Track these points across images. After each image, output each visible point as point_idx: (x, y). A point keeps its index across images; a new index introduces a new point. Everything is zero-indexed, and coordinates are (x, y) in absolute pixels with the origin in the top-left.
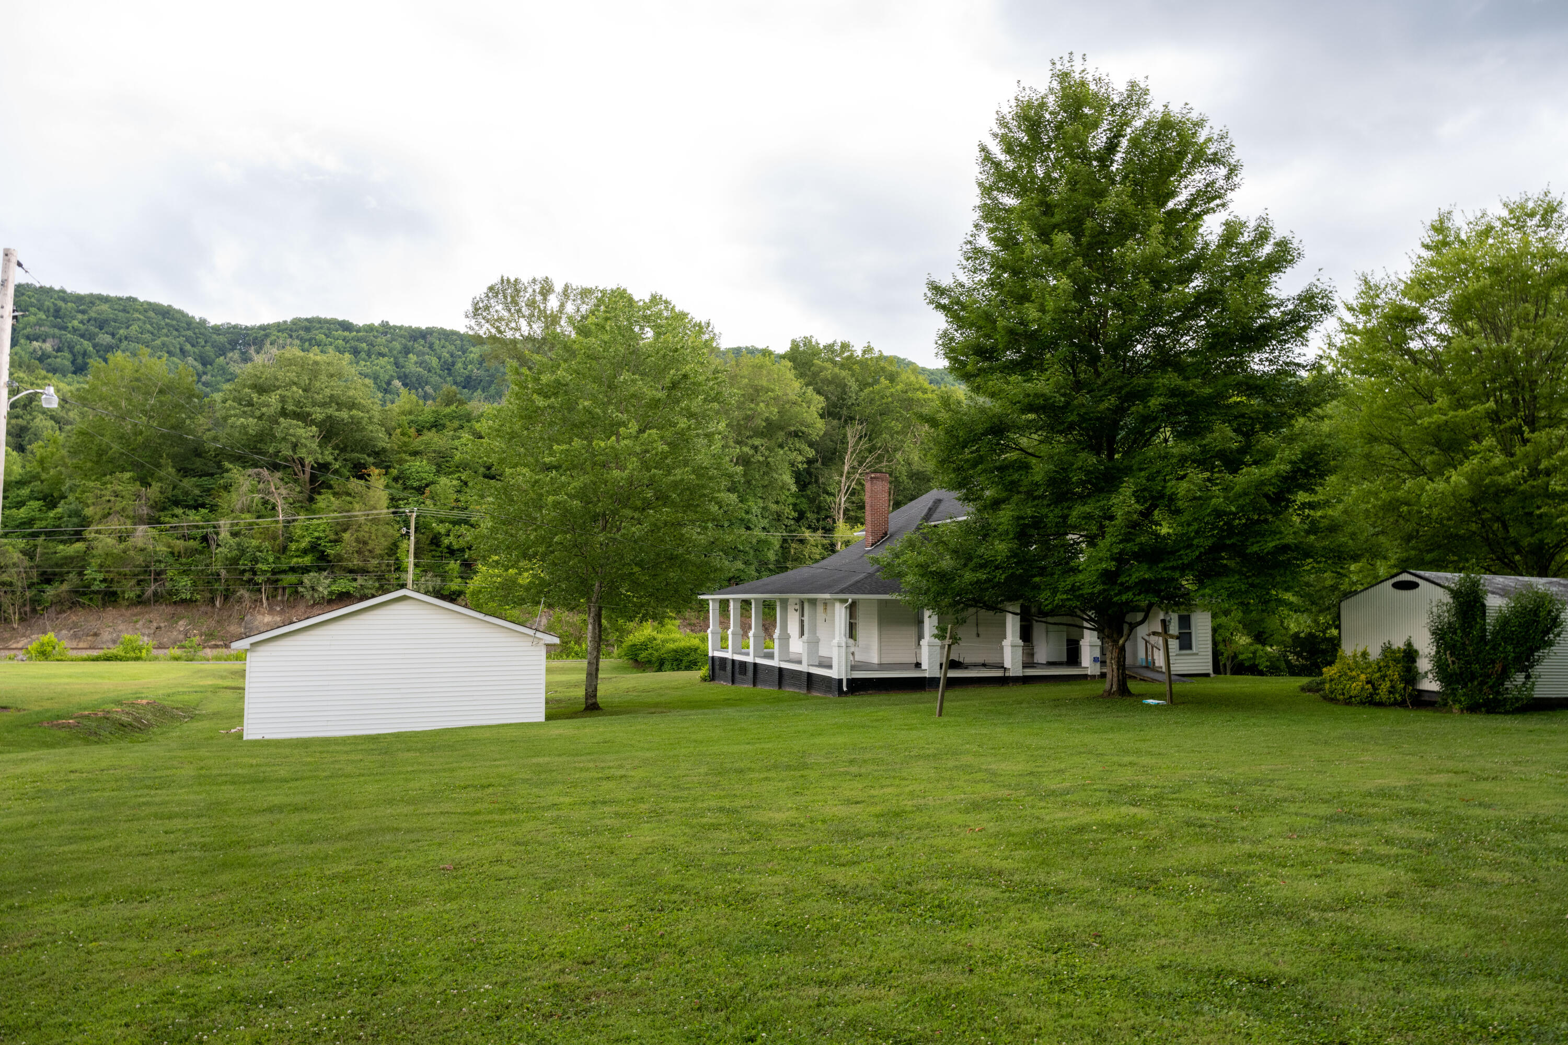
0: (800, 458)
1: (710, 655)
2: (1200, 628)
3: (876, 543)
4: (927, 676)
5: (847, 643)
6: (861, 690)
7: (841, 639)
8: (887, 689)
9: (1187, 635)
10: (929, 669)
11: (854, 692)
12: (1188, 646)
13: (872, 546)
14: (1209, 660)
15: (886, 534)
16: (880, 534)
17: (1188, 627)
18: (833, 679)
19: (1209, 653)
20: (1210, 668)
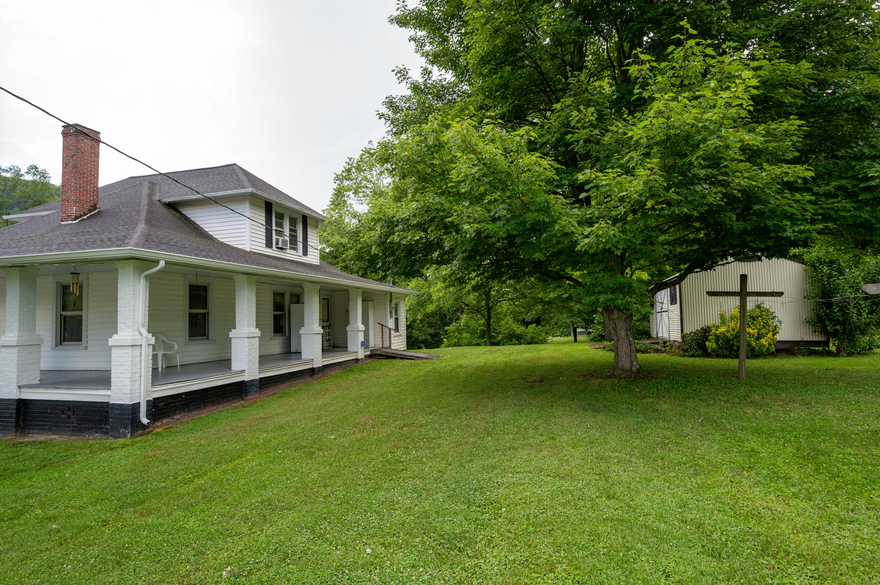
2: (402, 314)
3: (81, 216)
4: (246, 380)
5: (148, 339)
6: (163, 418)
7: (137, 333)
8: (199, 408)
9: (397, 320)
10: (248, 369)
11: (159, 424)
12: (397, 329)
13: (75, 219)
14: (405, 340)
15: (94, 207)
16: (87, 206)
17: (396, 314)
18: (113, 404)
19: (405, 334)
20: (405, 345)
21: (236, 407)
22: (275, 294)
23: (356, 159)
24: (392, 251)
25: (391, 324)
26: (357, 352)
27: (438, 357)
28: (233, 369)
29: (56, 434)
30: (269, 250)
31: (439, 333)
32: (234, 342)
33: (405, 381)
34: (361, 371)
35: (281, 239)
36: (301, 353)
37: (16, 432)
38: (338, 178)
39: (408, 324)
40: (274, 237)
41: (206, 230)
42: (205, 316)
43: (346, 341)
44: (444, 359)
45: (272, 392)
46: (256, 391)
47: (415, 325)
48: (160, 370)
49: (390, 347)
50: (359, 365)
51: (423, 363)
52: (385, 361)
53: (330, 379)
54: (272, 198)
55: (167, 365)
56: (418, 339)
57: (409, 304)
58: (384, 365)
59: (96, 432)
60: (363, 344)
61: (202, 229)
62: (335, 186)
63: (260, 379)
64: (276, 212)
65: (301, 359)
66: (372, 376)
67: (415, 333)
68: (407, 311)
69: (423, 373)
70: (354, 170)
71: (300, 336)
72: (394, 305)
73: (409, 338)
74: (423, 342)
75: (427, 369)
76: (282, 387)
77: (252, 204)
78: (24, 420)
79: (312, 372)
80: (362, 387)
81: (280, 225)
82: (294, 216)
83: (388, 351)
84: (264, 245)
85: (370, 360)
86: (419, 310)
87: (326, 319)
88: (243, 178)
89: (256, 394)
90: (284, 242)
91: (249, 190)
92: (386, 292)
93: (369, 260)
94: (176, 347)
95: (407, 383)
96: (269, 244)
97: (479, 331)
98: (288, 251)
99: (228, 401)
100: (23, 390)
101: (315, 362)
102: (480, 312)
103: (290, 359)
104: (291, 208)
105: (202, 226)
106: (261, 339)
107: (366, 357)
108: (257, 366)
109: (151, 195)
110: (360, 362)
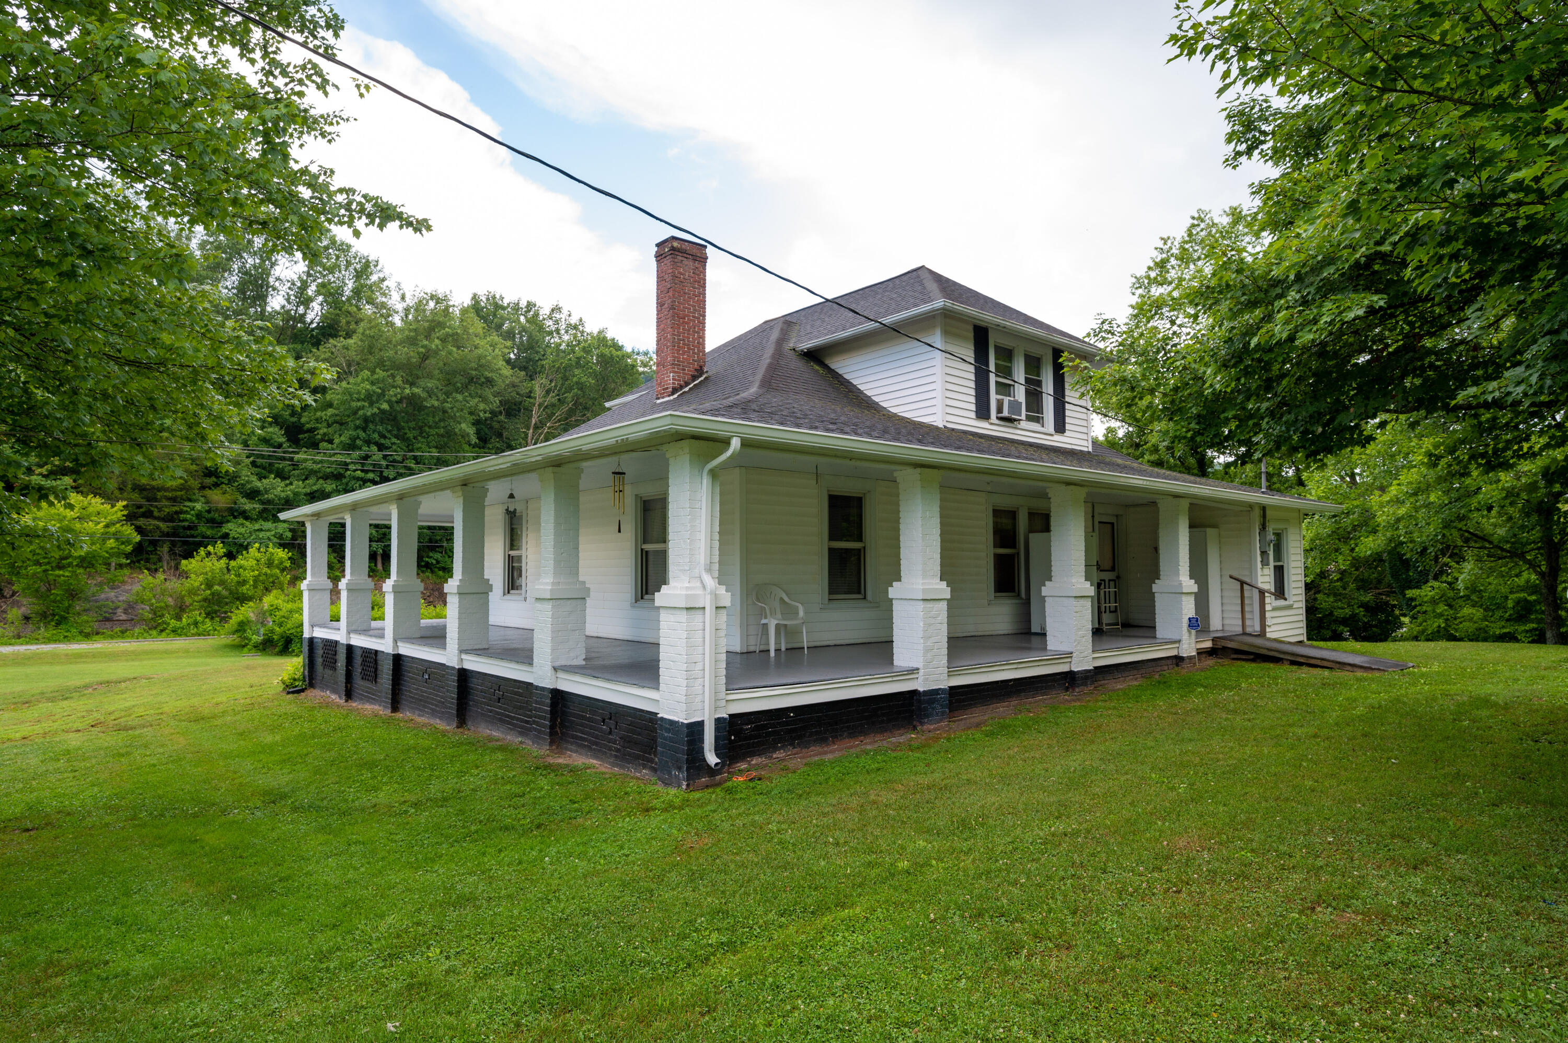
0: (482, 406)
1: (306, 635)
2: (1293, 558)
3: (681, 387)
4: (921, 689)
5: (716, 596)
6: (753, 754)
7: (699, 584)
8: (822, 740)
9: (1279, 572)
10: (925, 667)
11: (743, 766)
12: (1280, 592)
13: (673, 394)
14: (1303, 618)
15: (700, 371)
16: (690, 371)
17: (1278, 555)
18: (662, 718)
19: (1303, 605)
20: (1304, 631)
21: (896, 747)
22: (997, 513)
23: (1179, 239)
24: (1269, 380)
25: (1265, 579)
26: (1179, 641)
27: (1403, 667)
28: (896, 663)
29: (596, 758)
30: (984, 424)
31: (1387, 603)
32: (896, 606)
33: (1312, 731)
34: (1188, 686)
35: (1006, 400)
36: (1044, 635)
37: (551, 743)
38: (1138, 283)
39: (1309, 580)
40: (994, 397)
41: (869, 393)
42: (859, 555)
43: (1153, 613)
44: (1422, 675)
45: (976, 720)
46: (943, 713)
47: (1325, 583)
48: (772, 654)
49: (1263, 633)
50: (1184, 670)
51: (1359, 680)
52: (1249, 667)
53: (1110, 700)
54: (987, 317)
55: (790, 646)
56: (1331, 614)
57: (1310, 535)
58: (1250, 677)
59: (644, 767)
60: (1193, 623)
61: (861, 392)
62: (1135, 300)
63: (951, 688)
64: (998, 349)
65: (1045, 649)
66: (1216, 704)
67: (1325, 601)
68: (1306, 551)
69: (1360, 710)
70: (1173, 261)
71: (1043, 599)
72: (1271, 536)
73: (1311, 610)
74: (1344, 621)
75: (1373, 699)
76: (1001, 708)
77: (947, 333)
78: (562, 725)
79: (1069, 680)
80: (1187, 734)
81: (1005, 371)
82: (1035, 351)
83: (1259, 642)
84: (973, 415)
85: (1211, 662)
86: (1337, 550)
87: (1107, 564)
88: (932, 286)
89: (941, 720)
90: (1015, 406)
91: (939, 303)
92: (1251, 506)
93: (1199, 415)
94: (801, 614)
95: (1315, 736)
96: (982, 412)
97: (1510, 604)
98: (1024, 424)
99: (883, 730)
100: (561, 675)
101: (1075, 660)
102: (1522, 556)
103: (1029, 649)
104: (1026, 333)
105: (861, 387)
106: (952, 604)
107: (1200, 652)
108: (944, 661)
109: (780, 342)
110: (1185, 665)
